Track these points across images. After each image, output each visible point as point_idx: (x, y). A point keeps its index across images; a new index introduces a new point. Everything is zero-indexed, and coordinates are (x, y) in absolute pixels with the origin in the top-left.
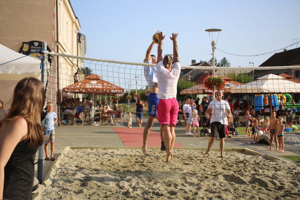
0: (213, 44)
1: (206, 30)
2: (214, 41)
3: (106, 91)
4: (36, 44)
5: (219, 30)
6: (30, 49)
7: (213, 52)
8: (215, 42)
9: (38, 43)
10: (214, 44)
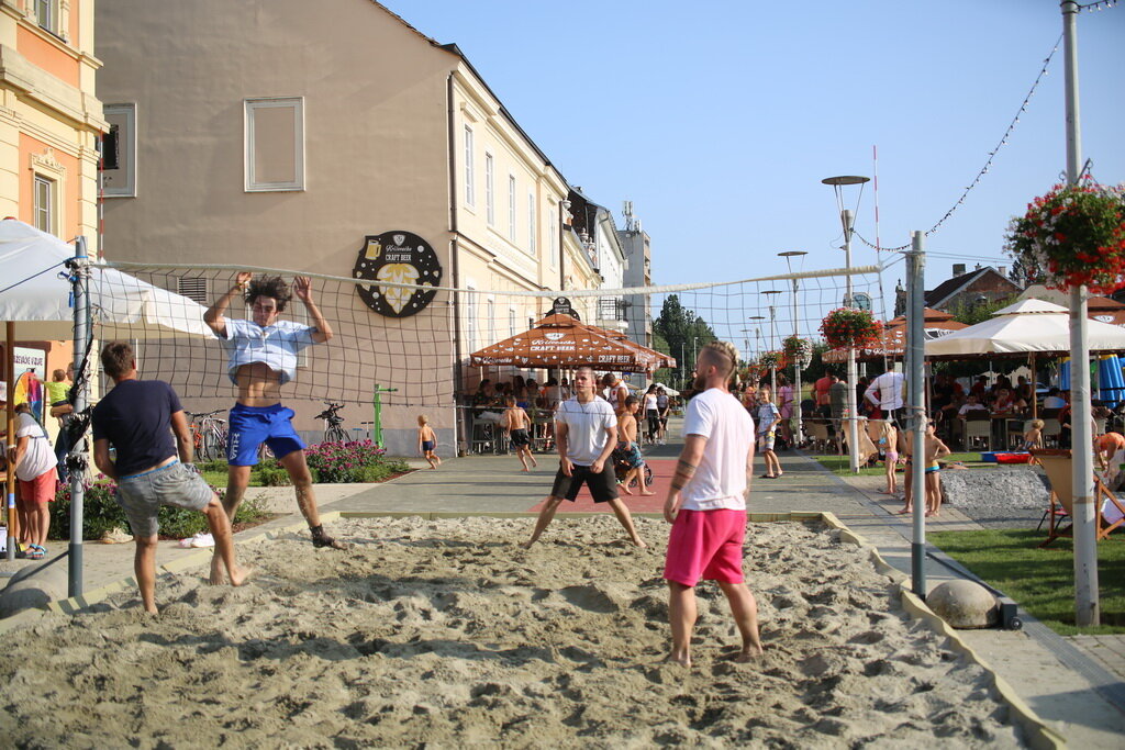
0: (846, 218)
1: (825, 182)
2: (846, 211)
3: (584, 359)
4: (399, 240)
5: (864, 180)
6: (383, 252)
7: (847, 241)
8: (851, 214)
9: (403, 237)
10: (848, 218)
